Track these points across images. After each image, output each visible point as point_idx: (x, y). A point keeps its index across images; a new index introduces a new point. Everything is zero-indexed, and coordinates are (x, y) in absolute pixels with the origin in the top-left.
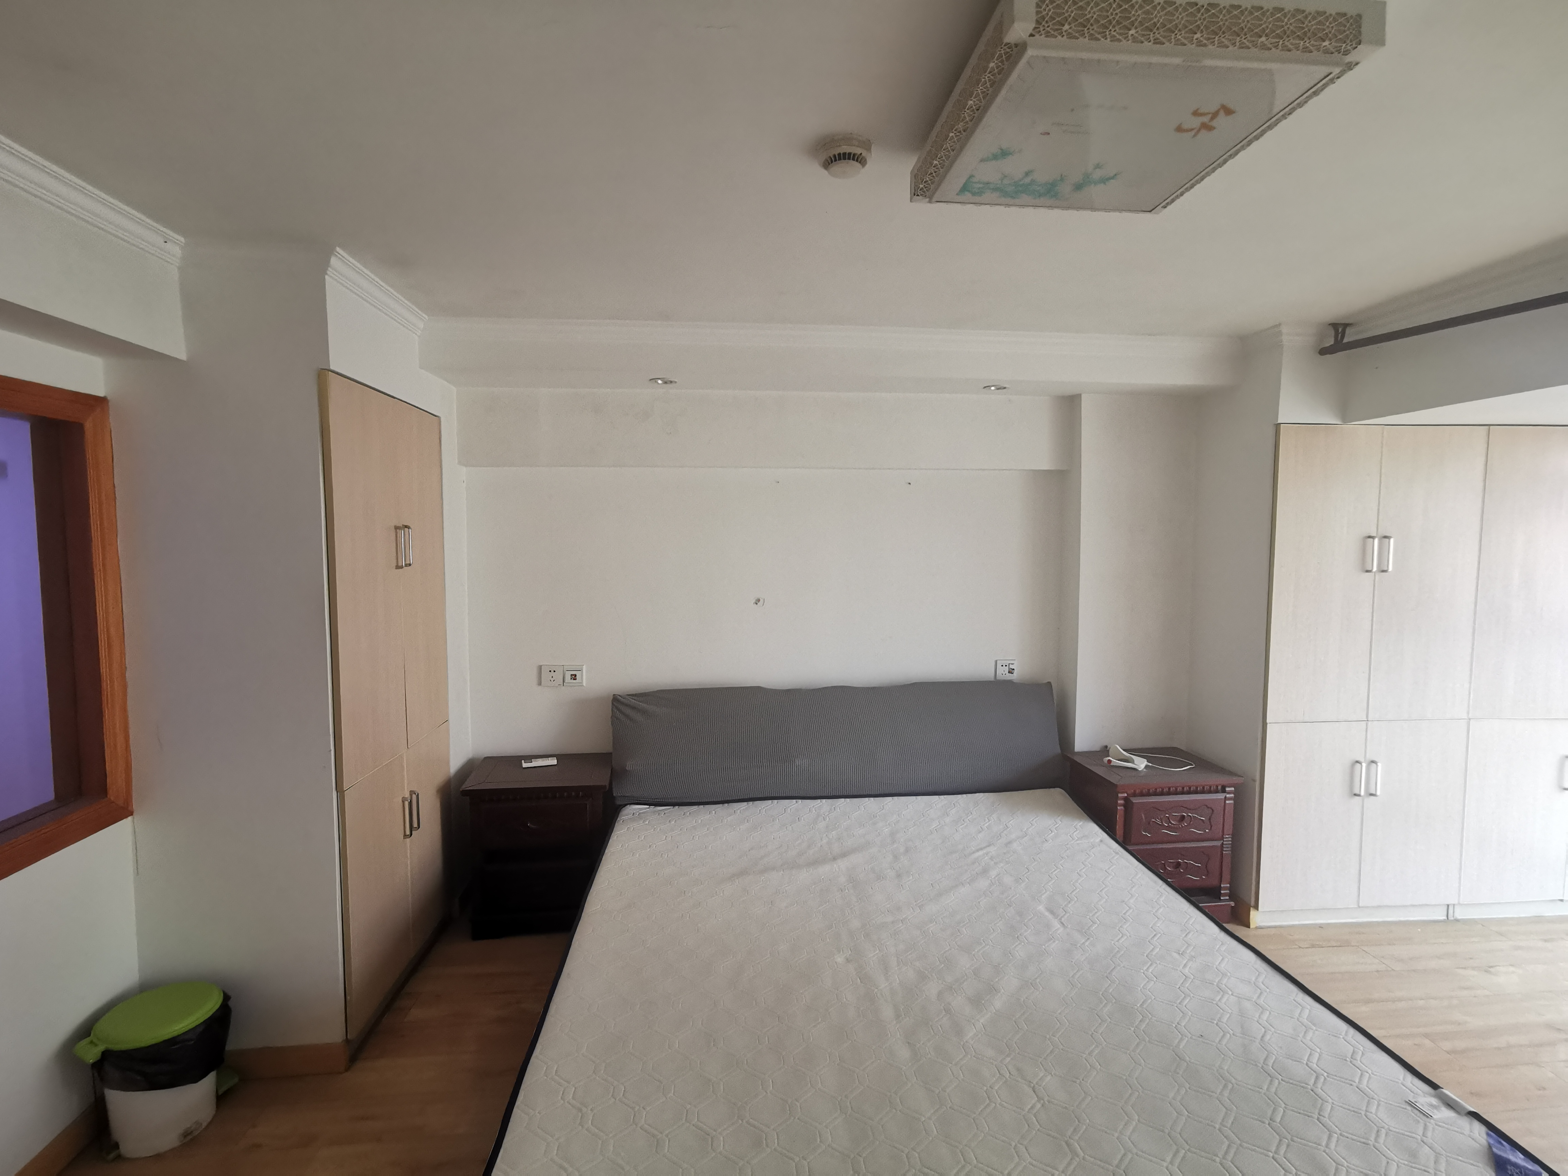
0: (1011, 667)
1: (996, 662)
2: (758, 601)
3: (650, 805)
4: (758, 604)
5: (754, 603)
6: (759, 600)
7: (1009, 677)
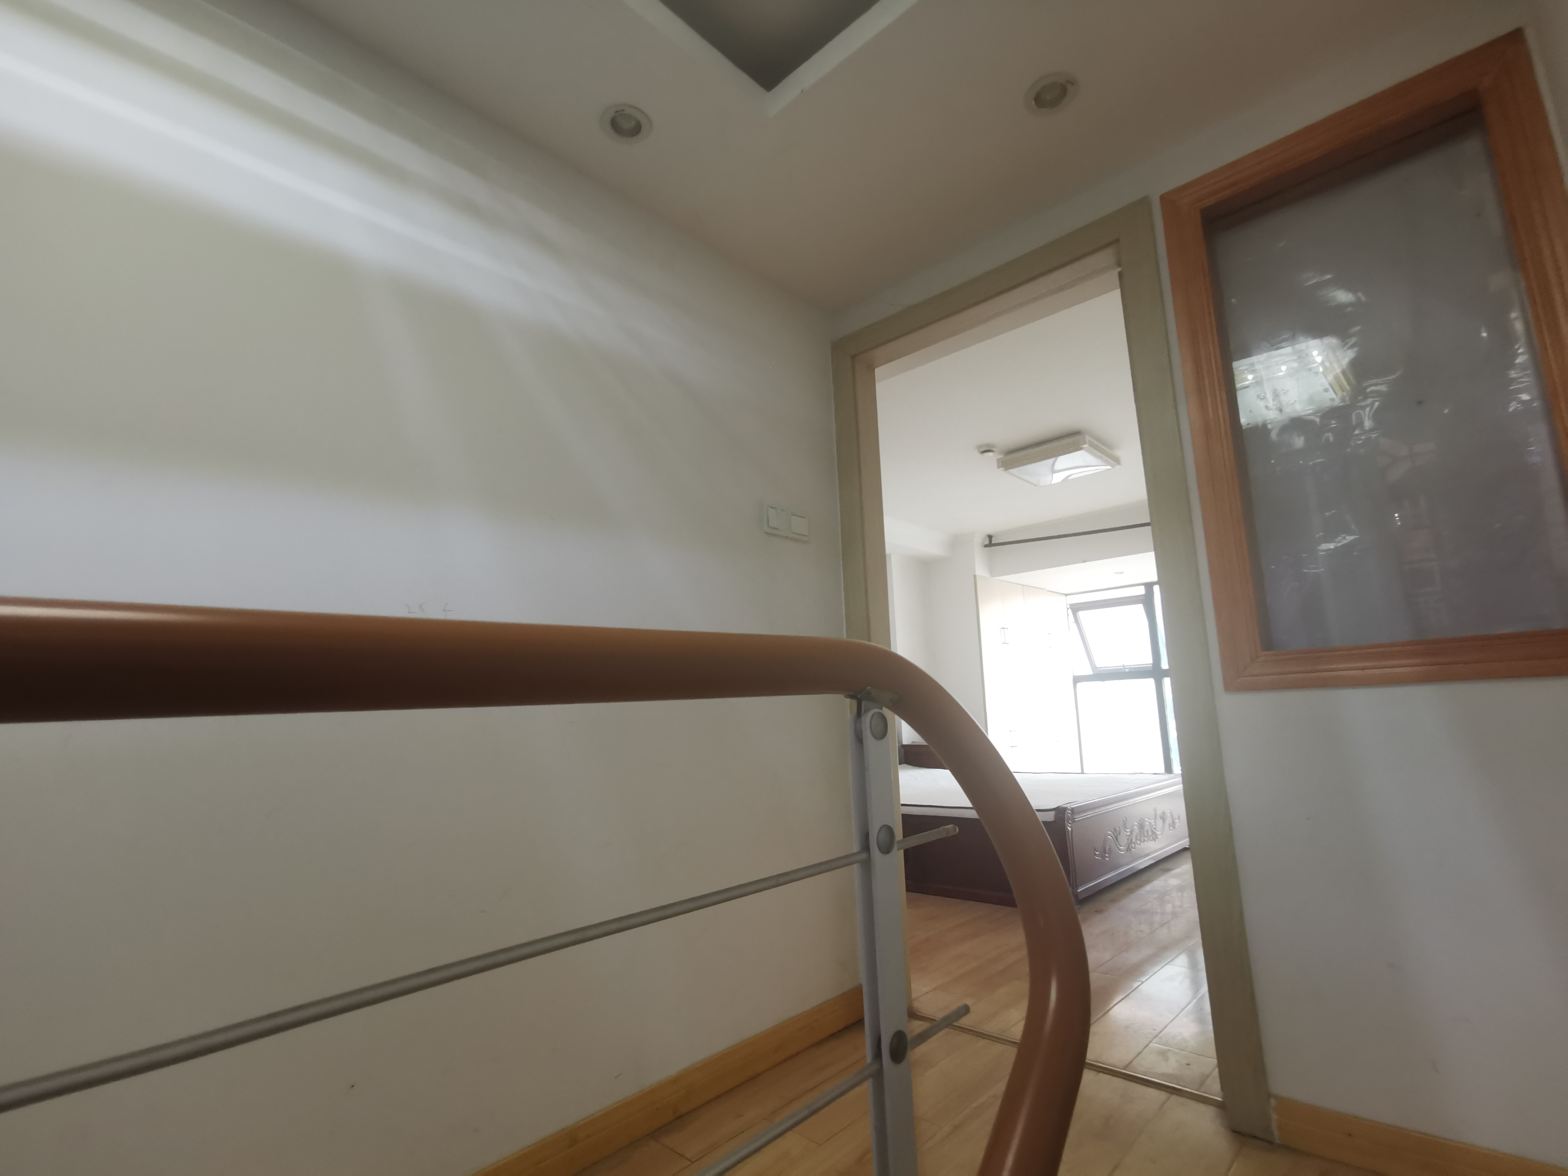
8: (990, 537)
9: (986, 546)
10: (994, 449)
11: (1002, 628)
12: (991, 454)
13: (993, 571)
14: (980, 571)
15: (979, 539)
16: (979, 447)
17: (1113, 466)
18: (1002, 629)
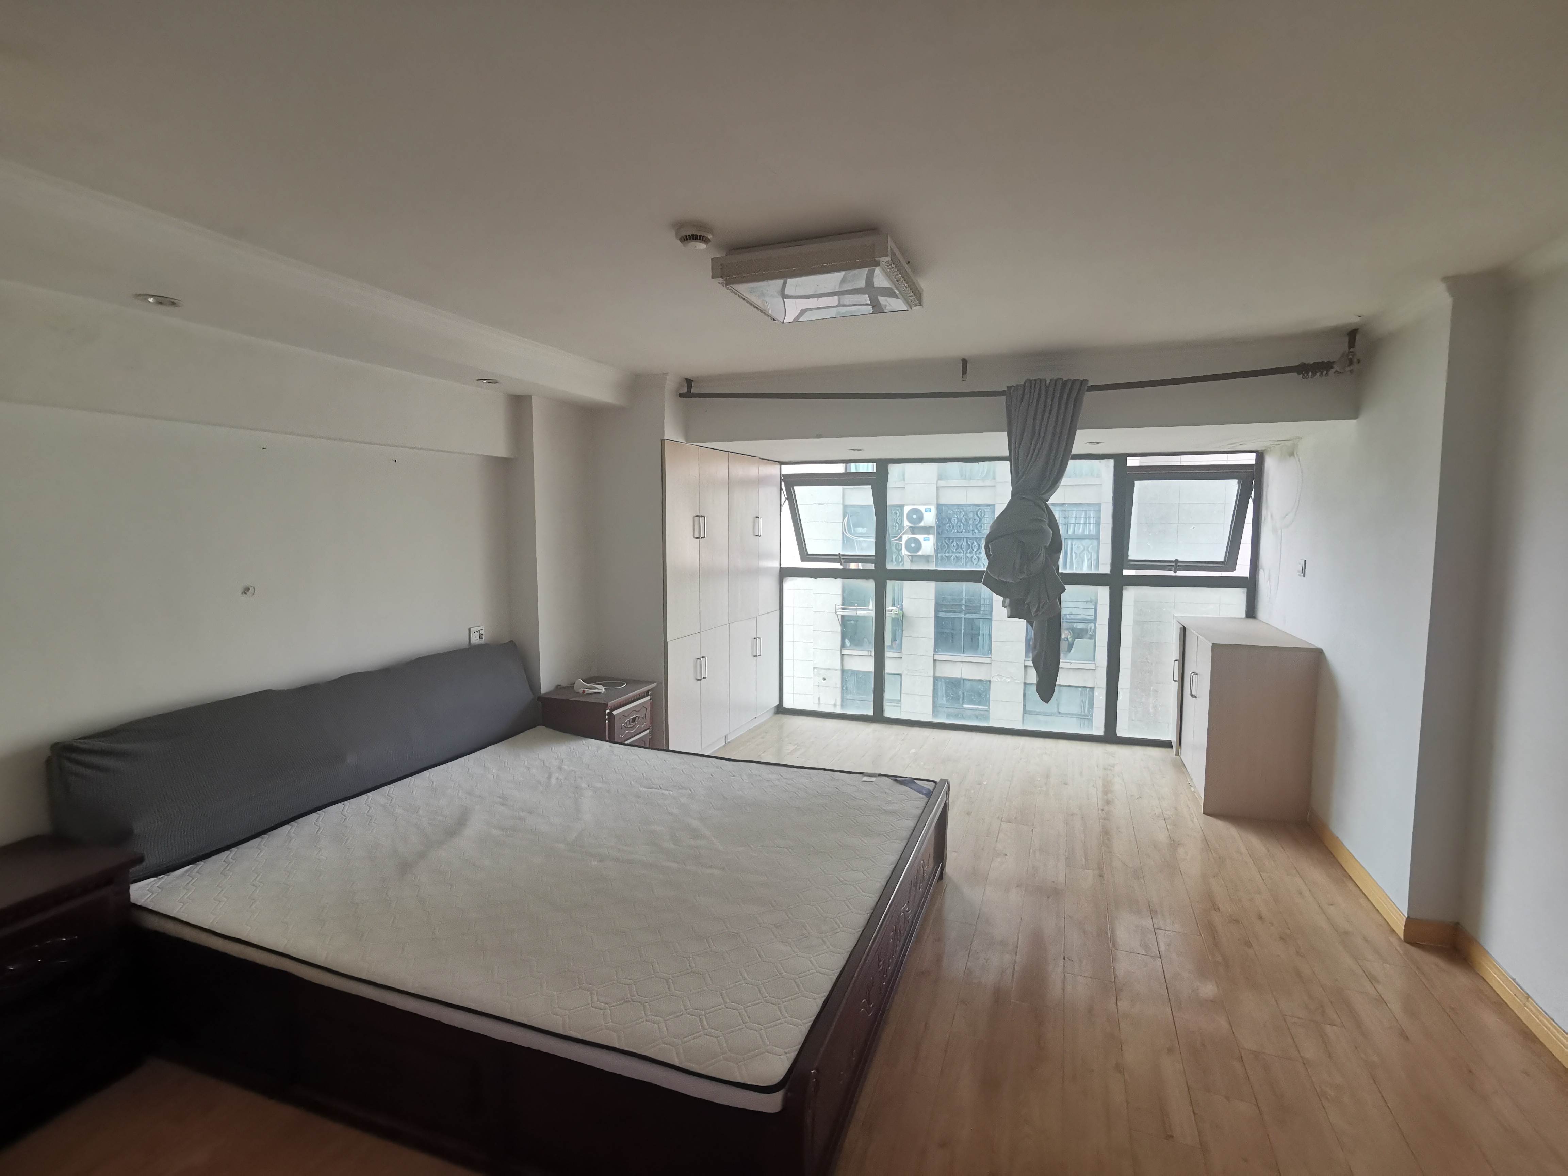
0: (482, 632)
1: (470, 630)
2: (246, 590)
3: (155, 875)
4: (247, 593)
5: (242, 593)
6: (248, 589)
7: (483, 641)
8: (689, 382)
9: (681, 395)
10: (710, 237)
11: (697, 516)
12: (702, 246)
13: (691, 434)
14: (671, 433)
15: (671, 385)
16: (679, 226)
17: (910, 305)
18: (697, 518)
